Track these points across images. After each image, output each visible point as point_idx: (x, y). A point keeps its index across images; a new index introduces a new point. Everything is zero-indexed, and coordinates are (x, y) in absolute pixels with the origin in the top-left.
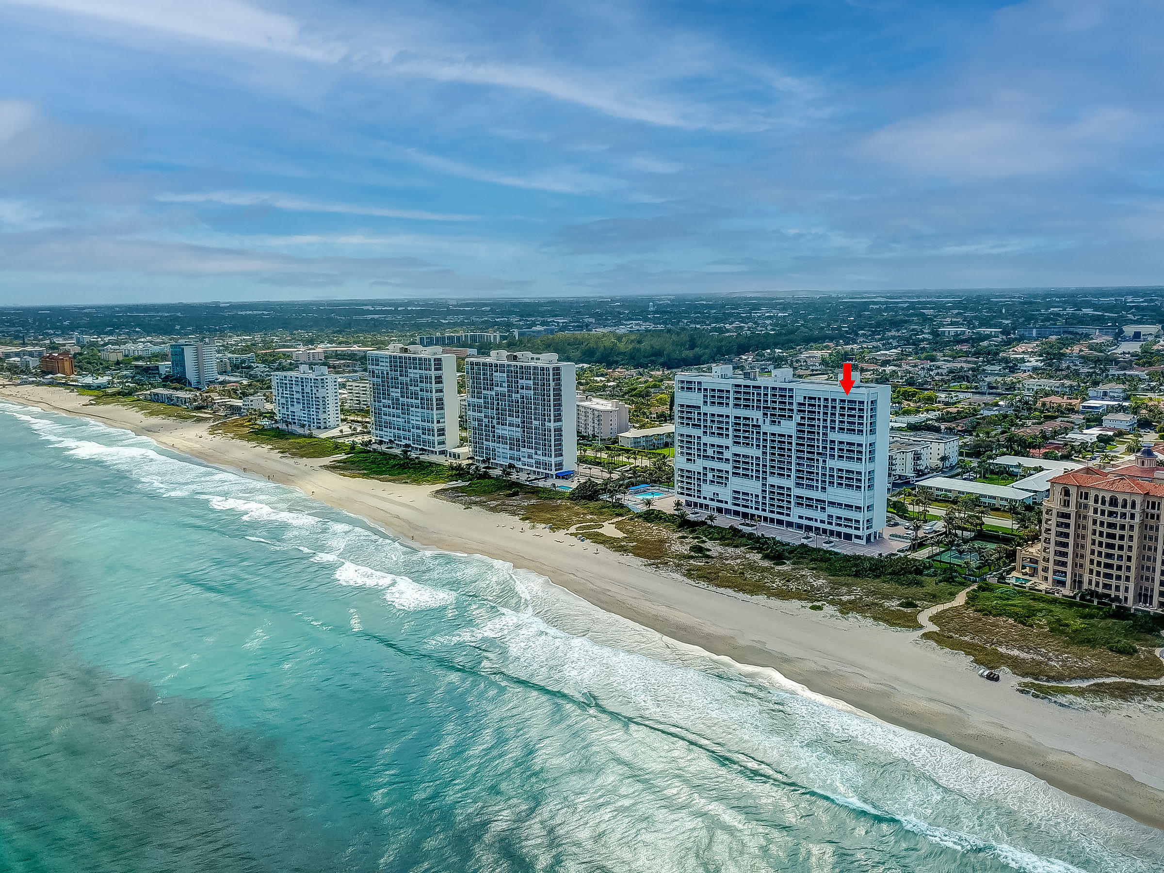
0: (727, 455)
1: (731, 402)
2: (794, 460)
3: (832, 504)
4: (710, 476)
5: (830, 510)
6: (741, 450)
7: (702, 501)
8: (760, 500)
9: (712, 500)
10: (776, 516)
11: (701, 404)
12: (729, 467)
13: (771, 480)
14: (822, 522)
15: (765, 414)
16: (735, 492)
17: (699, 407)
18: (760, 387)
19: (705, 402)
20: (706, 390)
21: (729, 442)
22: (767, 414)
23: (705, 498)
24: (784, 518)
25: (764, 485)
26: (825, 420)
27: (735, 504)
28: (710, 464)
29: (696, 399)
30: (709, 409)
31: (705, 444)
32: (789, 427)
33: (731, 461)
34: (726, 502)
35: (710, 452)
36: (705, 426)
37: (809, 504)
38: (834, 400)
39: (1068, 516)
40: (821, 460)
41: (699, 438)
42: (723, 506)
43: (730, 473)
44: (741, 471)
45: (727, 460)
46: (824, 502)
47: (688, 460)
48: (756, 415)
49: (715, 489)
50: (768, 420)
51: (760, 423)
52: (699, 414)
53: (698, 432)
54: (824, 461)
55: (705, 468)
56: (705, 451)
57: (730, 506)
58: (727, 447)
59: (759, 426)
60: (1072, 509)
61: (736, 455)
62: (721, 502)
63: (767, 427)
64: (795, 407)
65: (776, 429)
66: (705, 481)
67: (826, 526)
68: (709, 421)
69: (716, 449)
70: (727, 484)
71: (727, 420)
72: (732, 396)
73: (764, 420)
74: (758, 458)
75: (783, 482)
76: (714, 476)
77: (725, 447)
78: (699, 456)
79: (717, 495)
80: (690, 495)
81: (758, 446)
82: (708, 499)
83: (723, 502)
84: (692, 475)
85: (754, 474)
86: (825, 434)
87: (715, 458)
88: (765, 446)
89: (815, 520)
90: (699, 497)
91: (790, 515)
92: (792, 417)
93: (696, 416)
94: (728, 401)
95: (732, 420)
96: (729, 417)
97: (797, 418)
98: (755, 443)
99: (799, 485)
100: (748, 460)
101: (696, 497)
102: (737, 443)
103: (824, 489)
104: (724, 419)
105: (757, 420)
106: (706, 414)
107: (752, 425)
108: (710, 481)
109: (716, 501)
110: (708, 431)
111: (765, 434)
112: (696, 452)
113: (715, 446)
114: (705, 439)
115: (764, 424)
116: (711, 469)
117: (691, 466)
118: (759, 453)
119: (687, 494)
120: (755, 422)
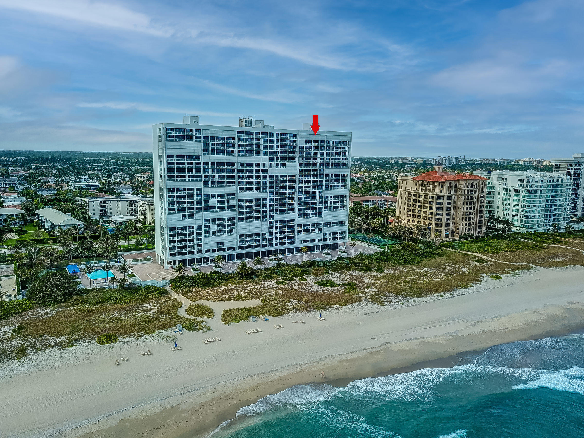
0: (234, 202)
1: (236, 148)
2: (297, 195)
3: (328, 224)
4: (213, 227)
5: (326, 230)
6: (246, 195)
7: (203, 255)
8: (268, 237)
9: (214, 250)
10: (278, 248)
11: (200, 152)
12: (235, 214)
13: (278, 217)
14: (320, 240)
15: (271, 159)
16: (240, 236)
17: (198, 157)
18: (266, 134)
19: (205, 152)
20: (205, 138)
21: (234, 189)
22: (273, 158)
23: (207, 251)
24: (286, 247)
25: (270, 222)
26: (322, 159)
27: (239, 248)
28: (211, 215)
29: (194, 148)
30: (211, 158)
31: (207, 196)
32: (292, 168)
33: (237, 208)
34: (233, 248)
35: (213, 202)
36: (206, 177)
37: (307, 229)
38: (328, 142)
39: (451, 198)
40: (318, 192)
41: (198, 189)
42: (226, 253)
43: (237, 220)
44: (245, 216)
45: (234, 207)
46: (319, 224)
47: (184, 216)
48: (263, 159)
49: (219, 238)
50: (274, 165)
51: (267, 166)
52: (199, 164)
53: (199, 184)
54: (321, 192)
55: (207, 221)
56: (206, 202)
57: (237, 251)
58: (233, 195)
59: (266, 170)
60: (453, 195)
61: (240, 201)
62: (224, 250)
63: (274, 171)
64: (298, 150)
65: (281, 171)
66: (207, 234)
67: (323, 243)
68: (210, 171)
69: (220, 198)
70: (232, 231)
71: (230, 167)
72: (237, 142)
73: (271, 164)
74: (265, 200)
75: (287, 216)
76: (218, 226)
77: (229, 195)
78: (199, 209)
79: (222, 244)
80: (185, 254)
81: (265, 189)
82: (211, 251)
83: (229, 249)
84: (187, 231)
85: (261, 215)
86: (322, 170)
87: (218, 208)
88: (271, 188)
89: (313, 241)
90: (200, 252)
91: (292, 243)
92: (294, 159)
93: (194, 167)
94: (231, 149)
95: (237, 167)
96: (233, 164)
97: (299, 159)
98: (261, 186)
99: (300, 215)
100: (254, 203)
101: (196, 252)
102: (241, 189)
103: (320, 214)
104: (226, 167)
105: (264, 164)
106: (206, 164)
107: (256, 170)
108: (214, 232)
109: (219, 250)
110: (210, 181)
111: (271, 176)
112: (195, 205)
113: (219, 195)
114: (206, 190)
115: (270, 167)
116: (214, 220)
117: (188, 222)
118: (266, 195)
119: (180, 254)
120: (261, 167)
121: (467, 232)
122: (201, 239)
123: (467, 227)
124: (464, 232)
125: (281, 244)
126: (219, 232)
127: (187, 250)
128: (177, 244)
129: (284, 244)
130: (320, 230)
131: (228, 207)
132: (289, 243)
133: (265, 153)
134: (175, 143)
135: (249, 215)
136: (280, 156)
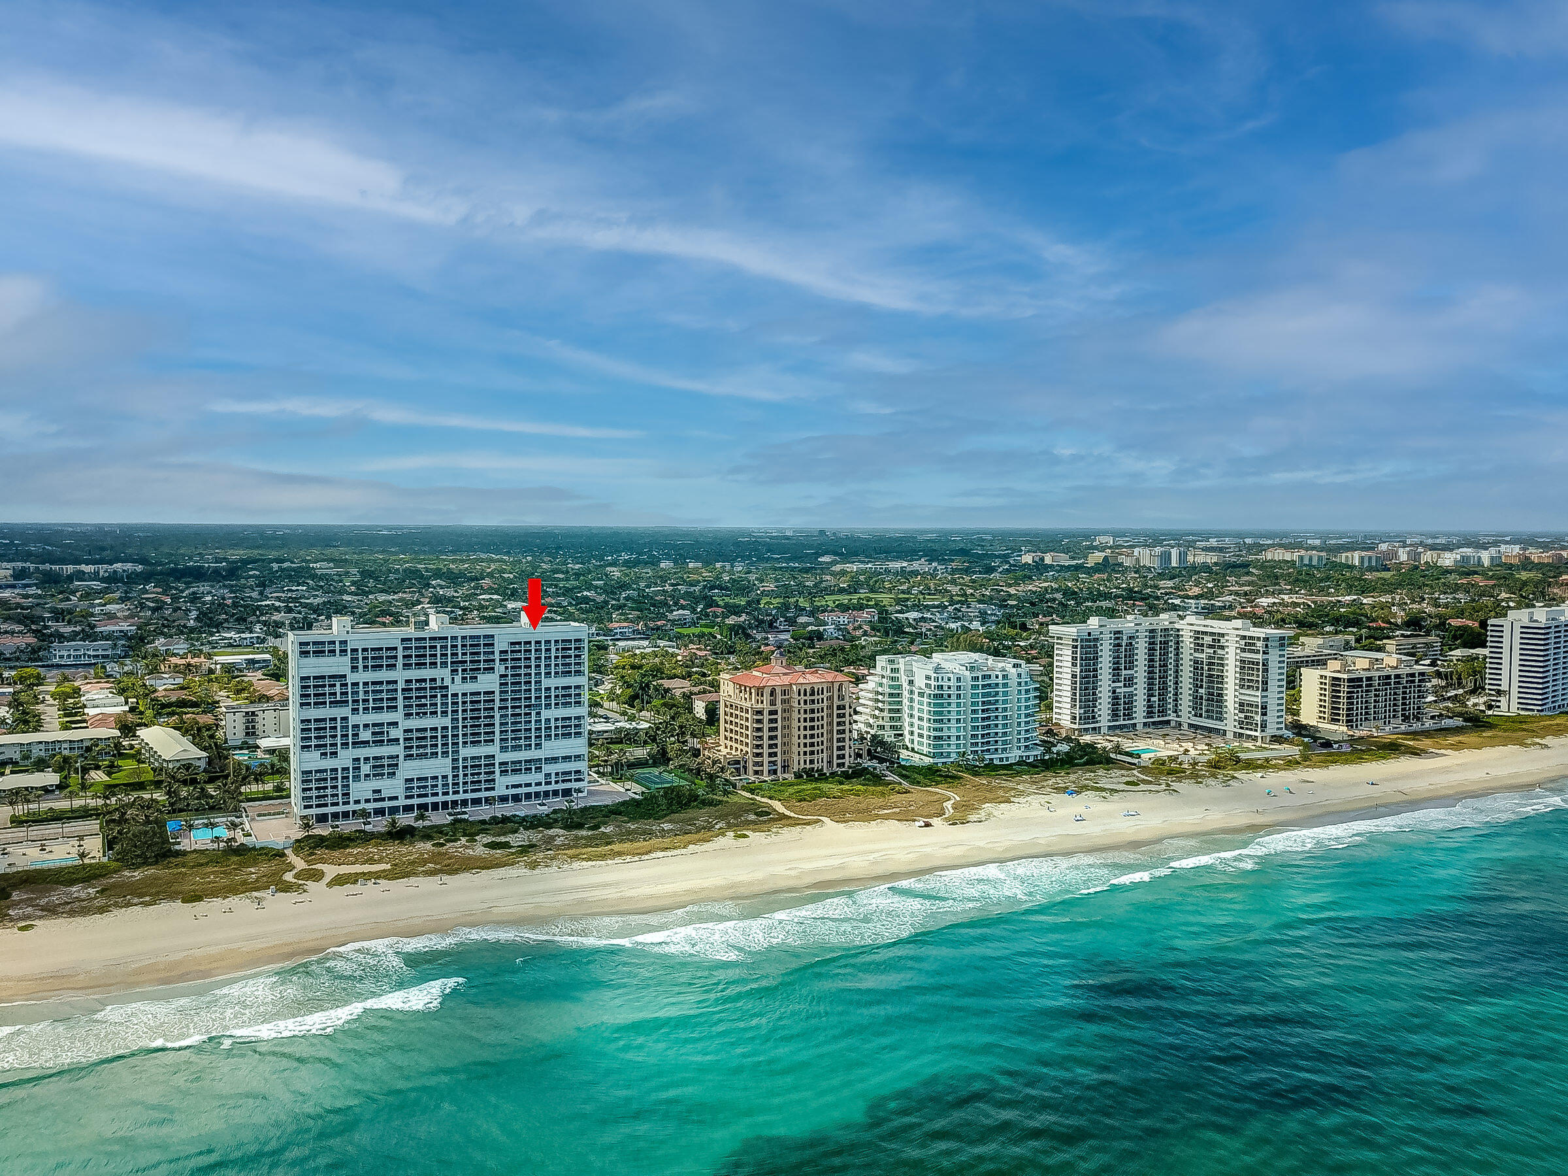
0: (395, 733)
1: (400, 663)
3: (551, 760)
4: (365, 769)
5: (547, 768)
6: (415, 723)
7: (351, 807)
8: (450, 781)
9: (367, 801)
10: (469, 796)
11: (346, 670)
12: (398, 750)
13: (467, 752)
14: (539, 784)
15: (454, 671)
16: (407, 780)
17: (344, 676)
18: (446, 638)
19: (354, 668)
20: (354, 650)
21: (398, 716)
22: (457, 670)
23: (357, 802)
24: (483, 795)
25: (455, 760)
26: (538, 666)
27: (407, 797)
28: (362, 752)
29: (337, 665)
30: (362, 676)
31: (356, 726)
32: (488, 682)
33: (401, 741)
34: (396, 798)
35: (365, 735)
36: (356, 701)
37: (516, 768)
38: (548, 642)
39: (775, 712)
40: (533, 713)
41: (345, 719)
42: (387, 804)
43: (401, 758)
44: (414, 751)
45: (398, 740)
46: (537, 760)
47: (322, 754)
48: (442, 674)
49: (376, 784)
50: (458, 678)
51: (447, 682)
52: (345, 685)
53: (345, 711)
54: (538, 714)
55: (358, 759)
56: (356, 735)
57: (402, 802)
58: (396, 724)
59: (447, 687)
60: (779, 707)
61: (405, 731)
62: (383, 799)
63: (458, 687)
64: (497, 656)
65: (470, 687)
66: (357, 778)
67: (544, 788)
68: (361, 693)
69: (377, 729)
70: (394, 774)
71: (391, 687)
72: (400, 653)
73: (453, 679)
74: (445, 728)
75: (482, 750)
76: (374, 767)
77: (389, 724)
78: (345, 745)
79: (380, 791)
80: (326, 805)
81: (444, 713)
82: (363, 802)
83: (391, 799)
84: (329, 775)
85: (439, 750)
86: (538, 682)
87: (374, 742)
88: (455, 712)
89: (529, 785)
90: (348, 803)
91: (493, 789)
92: (493, 669)
93: (338, 689)
94: (392, 661)
95: (401, 685)
96: (396, 682)
97: (500, 668)
98: (439, 710)
99: (504, 749)
100: (429, 734)
101: (341, 804)
102: (408, 715)
103: (538, 746)
104: (384, 687)
105: (443, 679)
106: (355, 684)
107: (431, 688)
108: (367, 776)
109: (375, 800)
110: (361, 707)
111: (455, 695)
112: (339, 741)
113: (374, 725)
114: (353, 720)
115: (453, 683)
116: (366, 759)
117: (329, 763)
118: (447, 721)
119: (318, 806)
120: (439, 684)
121: (808, 766)
122: (348, 786)
123: (808, 758)
124: (802, 766)
125: (473, 791)
126: (374, 775)
127: (329, 800)
128: (314, 793)
129: (479, 790)
130: (539, 769)
131: (389, 741)
132: (487, 789)
133: (444, 665)
134: (312, 660)
135: (422, 751)
136: (469, 666)
